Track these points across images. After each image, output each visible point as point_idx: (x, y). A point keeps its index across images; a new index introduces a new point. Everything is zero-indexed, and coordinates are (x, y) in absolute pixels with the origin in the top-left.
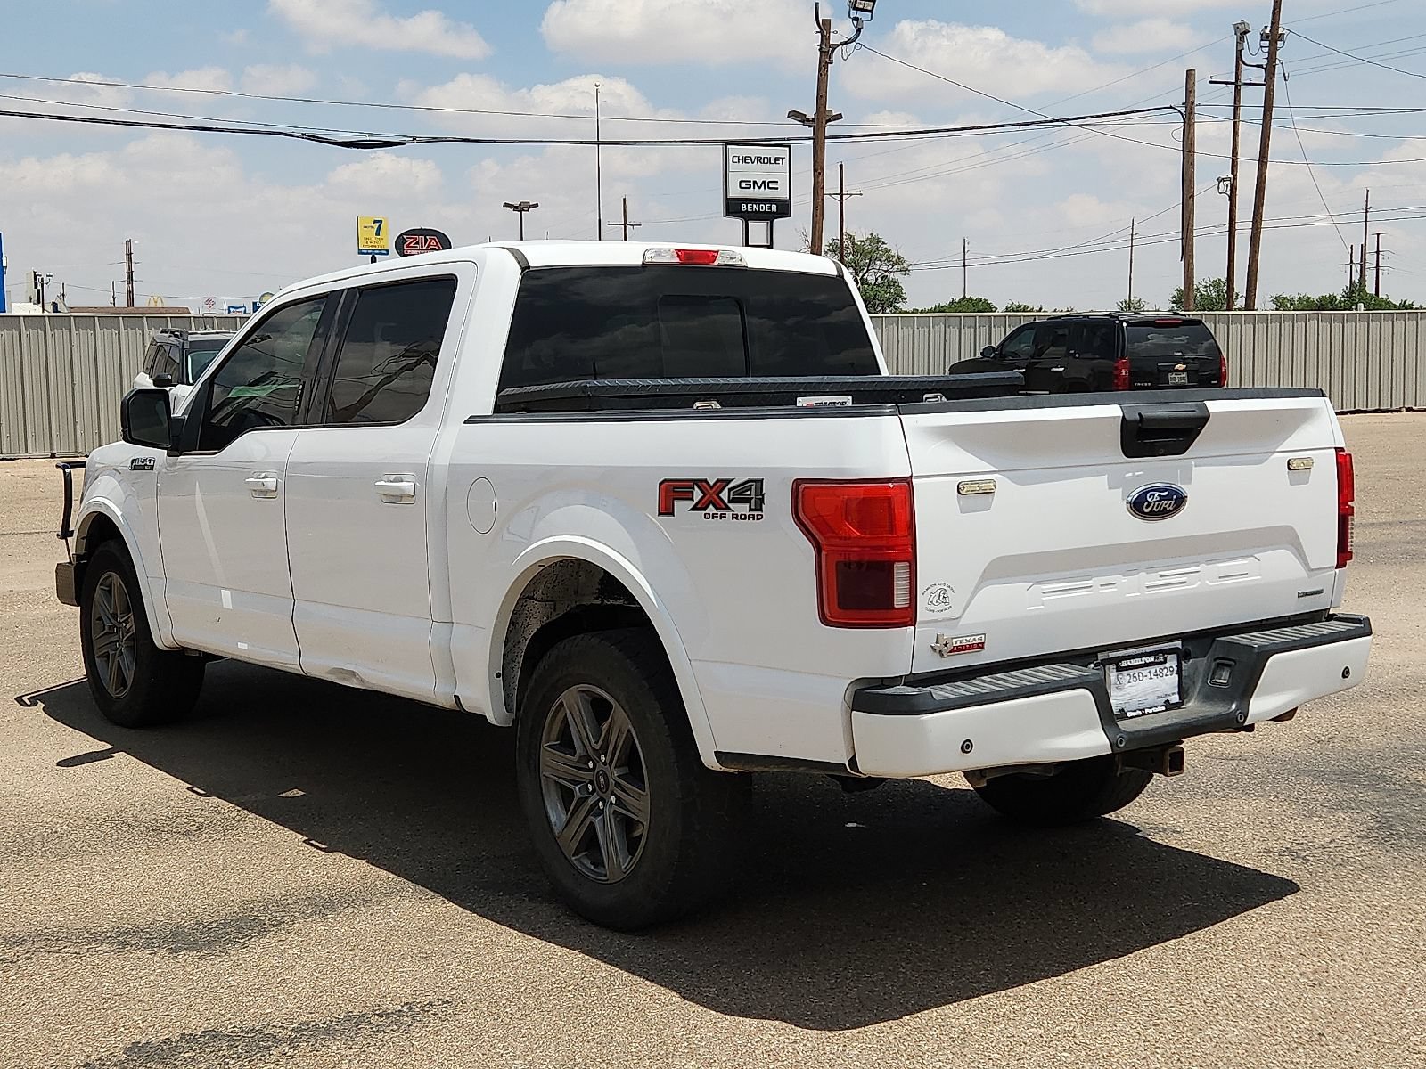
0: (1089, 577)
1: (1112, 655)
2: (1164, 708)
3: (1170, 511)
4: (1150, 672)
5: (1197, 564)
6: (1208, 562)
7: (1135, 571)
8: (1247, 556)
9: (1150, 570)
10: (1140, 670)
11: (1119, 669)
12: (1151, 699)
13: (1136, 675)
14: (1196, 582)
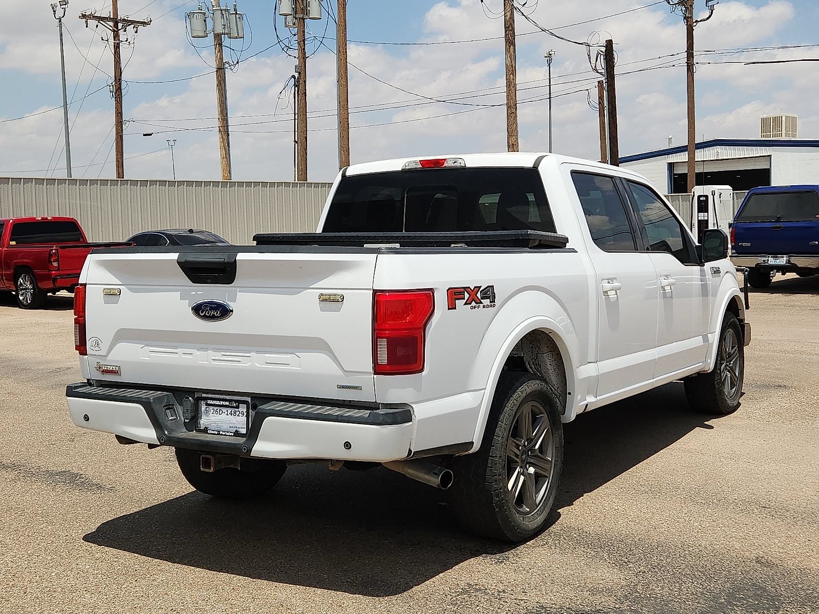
0: (176, 347)
1: (204, 395)
2: (233, 434)
3: (218, 317)
4: (227, 411)
5: (250, 352)
6: (257, 352)
7: (206, 349)
8: (291, 353)
9: (215, 350)
10: (221, 408)
11: (207, 404)
12: (225, 427)
13: (218, 410)
14: (248, 363)
